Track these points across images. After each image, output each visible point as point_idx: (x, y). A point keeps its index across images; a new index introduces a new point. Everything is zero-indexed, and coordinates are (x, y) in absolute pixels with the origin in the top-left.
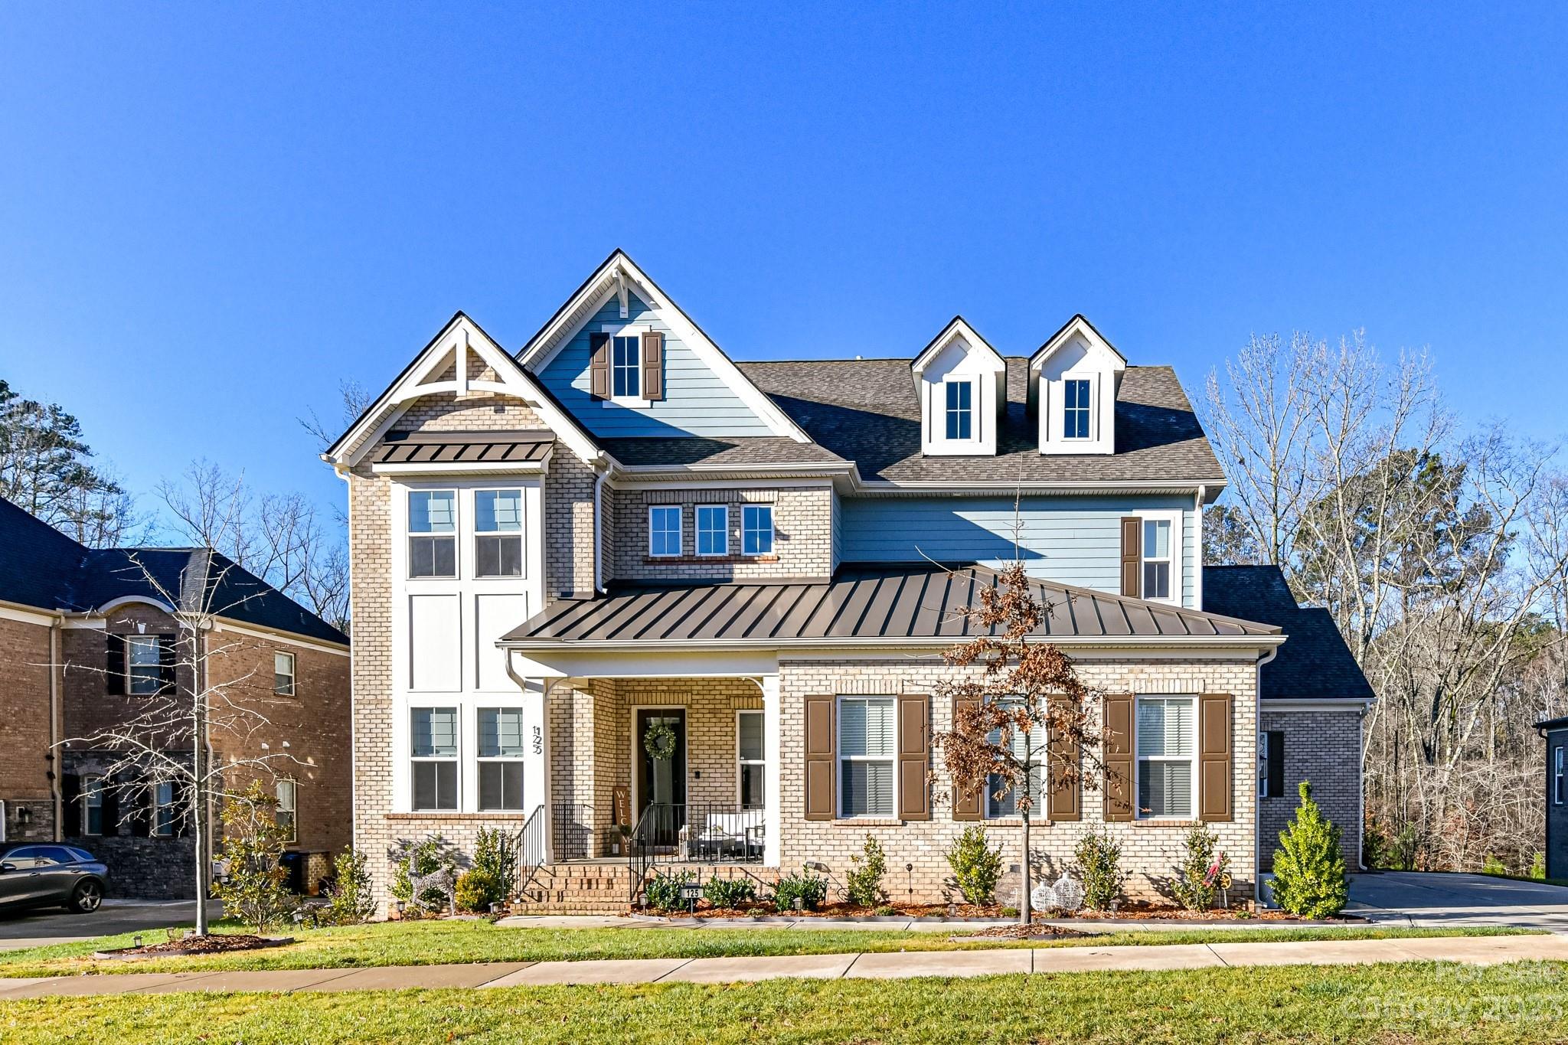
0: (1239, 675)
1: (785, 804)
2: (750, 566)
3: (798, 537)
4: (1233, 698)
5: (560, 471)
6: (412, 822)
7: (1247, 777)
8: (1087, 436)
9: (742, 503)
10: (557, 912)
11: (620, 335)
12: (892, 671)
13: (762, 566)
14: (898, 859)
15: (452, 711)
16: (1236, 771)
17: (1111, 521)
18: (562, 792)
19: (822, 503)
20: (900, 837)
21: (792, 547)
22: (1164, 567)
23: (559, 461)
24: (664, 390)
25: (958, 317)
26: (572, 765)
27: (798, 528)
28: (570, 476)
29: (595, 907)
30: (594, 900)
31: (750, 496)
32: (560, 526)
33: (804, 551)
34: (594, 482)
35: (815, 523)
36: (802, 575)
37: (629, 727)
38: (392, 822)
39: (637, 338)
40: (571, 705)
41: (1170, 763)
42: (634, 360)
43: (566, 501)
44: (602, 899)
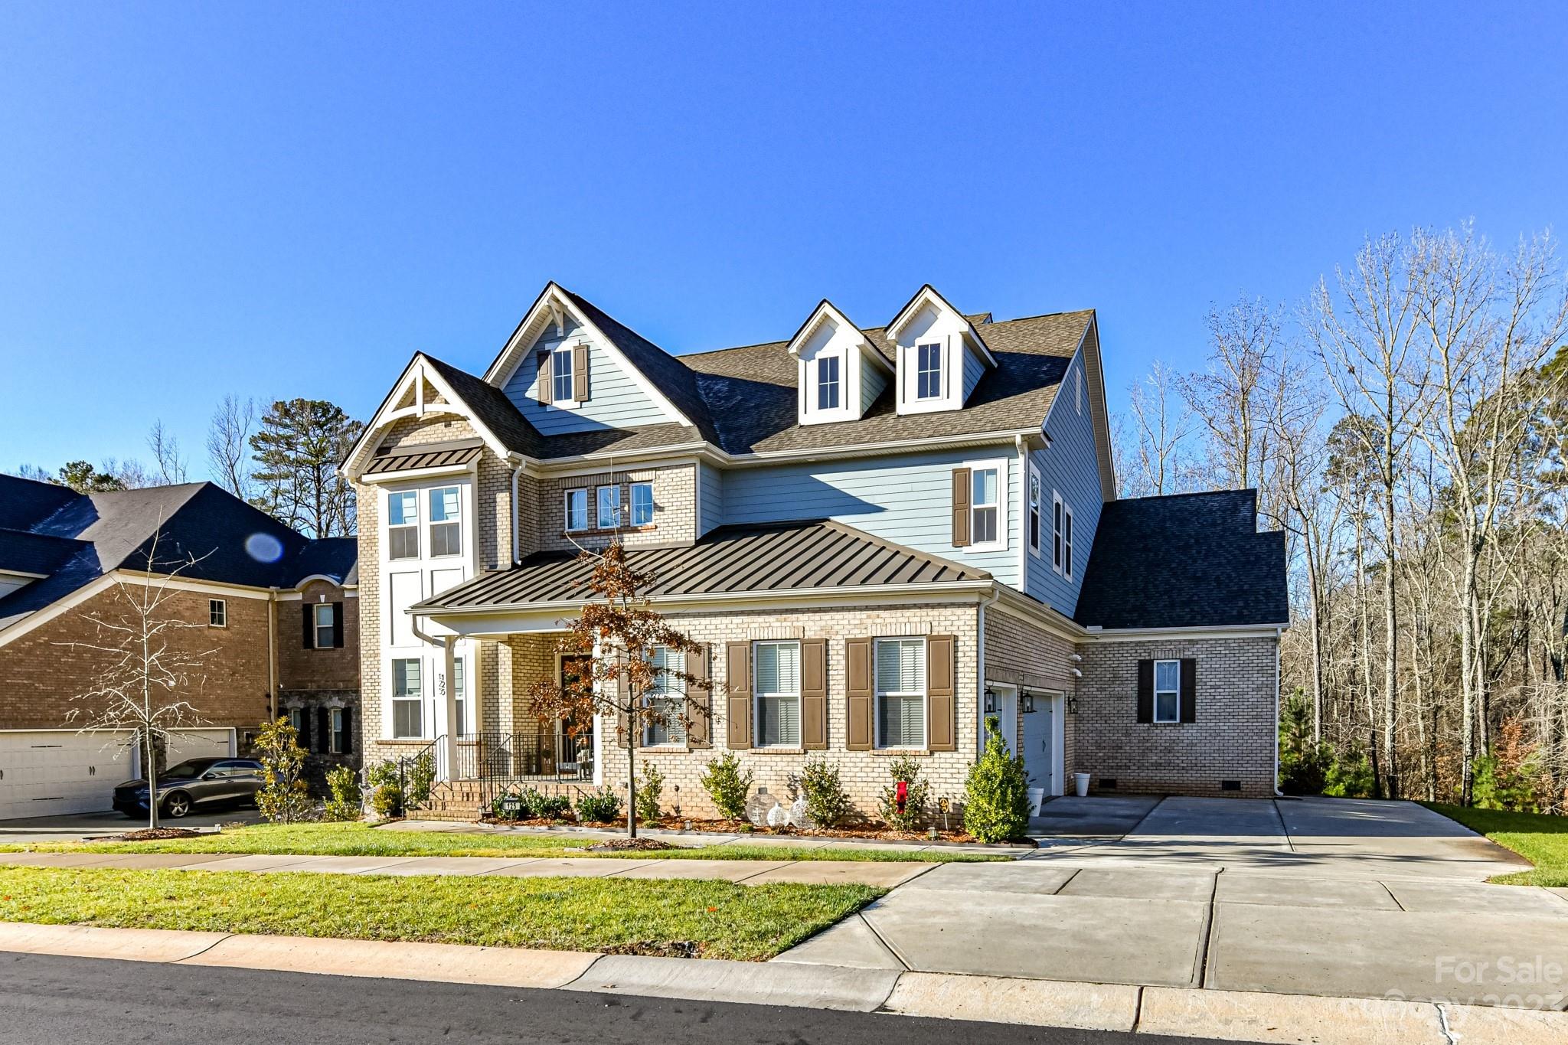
0: (962, 617)
1: (605, 735)
2: (636, 535)
3: (670, 508)
4: (956, 639)
5: (488, 469)
6: (393, 747)
7: (968, 710)
8: (938, 395)
9: (630, 483)
10: (435, 818)
11: (558, 350)
12: (681, 623)
13: (644, 534)
14: (687, 780)
15: (417, 661)
16: (960, 705)
17: (943, 473)
18: (492, 724)
19: (688, 478)
20: (689, 763)
21: (666, 517)
22: (992, 512)
23: (487, 461)
24: (589, 392)
25: (825, 301)
26: (498, 702)
27: (671, 500)
28: (494, 473)
29: (459, 815)
30: (465, 809)
31: (635, 477)
32: (488, 513)
33: (675, 520)
34: (511, 476)
35: (683, 495)
36: (674, 540)
37: (554, 670)
38: (381, 746)
39: (570, 351)
40: (497, 654)
41: (906, 699)
42: (568, 370)
43: (491, 493)
44: (470, 809)
